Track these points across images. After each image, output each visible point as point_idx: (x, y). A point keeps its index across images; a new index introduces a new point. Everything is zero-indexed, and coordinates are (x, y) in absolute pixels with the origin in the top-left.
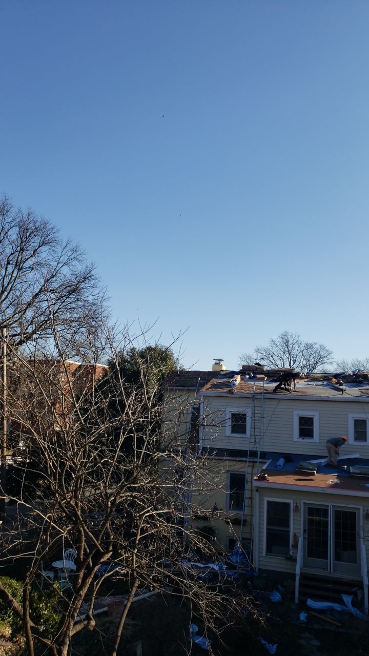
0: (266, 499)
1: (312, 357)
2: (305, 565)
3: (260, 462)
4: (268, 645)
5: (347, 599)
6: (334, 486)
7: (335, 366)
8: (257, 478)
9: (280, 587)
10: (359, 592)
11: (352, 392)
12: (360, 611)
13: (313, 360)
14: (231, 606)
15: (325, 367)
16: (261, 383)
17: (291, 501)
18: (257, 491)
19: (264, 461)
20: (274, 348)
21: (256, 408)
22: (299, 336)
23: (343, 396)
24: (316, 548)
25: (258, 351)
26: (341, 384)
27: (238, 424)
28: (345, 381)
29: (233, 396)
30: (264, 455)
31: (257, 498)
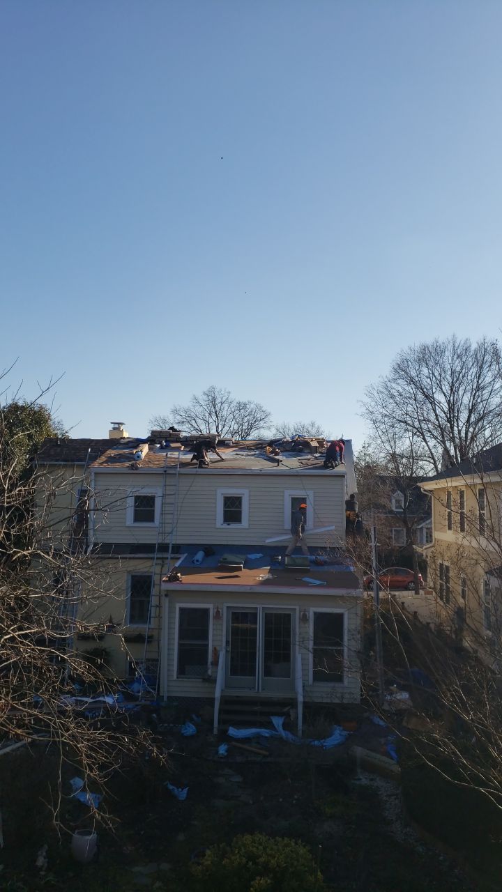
0: (178, 606)
1: (245, 420)
2: (227, 685)
3: (172, 558)
4: (176, 790)
5: (278, 721)
6: (265, 583)
7: (274, 431)
8: (167, 579)
9: (194, 716)
10: (292, 712)
11: (290, 463)
12: (293, 734)
13: (246, 424)
14: (122, 745)
15: (261, 432)
16: (176, 454)
17: (211, 606)
18: (166, 595)
19: (177, 556)
20: (197, 408)
21: (168, 488)
22: (229, 393)
23: (279, 468)
24: (241, 663)
25: (175, 412)
26: (277, 454)
27: (144, 509)
28: (282, 449)
29: (135, 472)
30: (177, 549)
31: (167, 605)
